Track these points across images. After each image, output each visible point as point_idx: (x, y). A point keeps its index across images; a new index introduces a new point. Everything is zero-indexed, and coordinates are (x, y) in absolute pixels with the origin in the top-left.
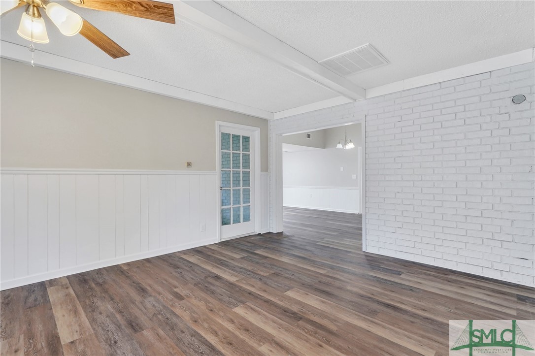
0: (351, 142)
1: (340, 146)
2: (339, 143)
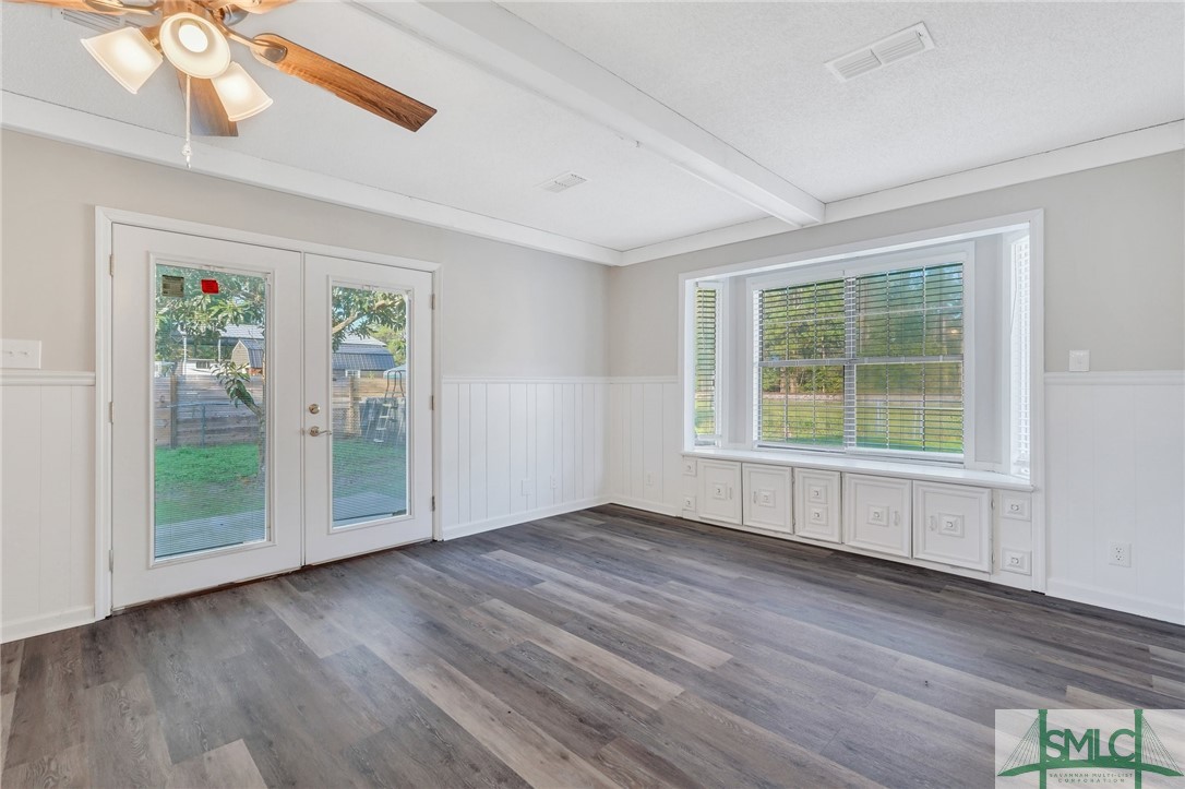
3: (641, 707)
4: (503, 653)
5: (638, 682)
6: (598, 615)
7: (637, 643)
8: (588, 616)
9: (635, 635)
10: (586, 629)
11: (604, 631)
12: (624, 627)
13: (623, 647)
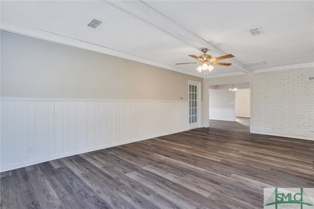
0: (236, 88)
1: (230, 89)
2: (230, 88)
3: (152, 165)
4: (187, 174)
5: (152, 169)
6: (161, 187)
7: (150, 177)
8: (165, 187)
9: (150, 179)
10: (165, 182)
11: (159, 181)
12: (152, 182)
13: (154, 176)
